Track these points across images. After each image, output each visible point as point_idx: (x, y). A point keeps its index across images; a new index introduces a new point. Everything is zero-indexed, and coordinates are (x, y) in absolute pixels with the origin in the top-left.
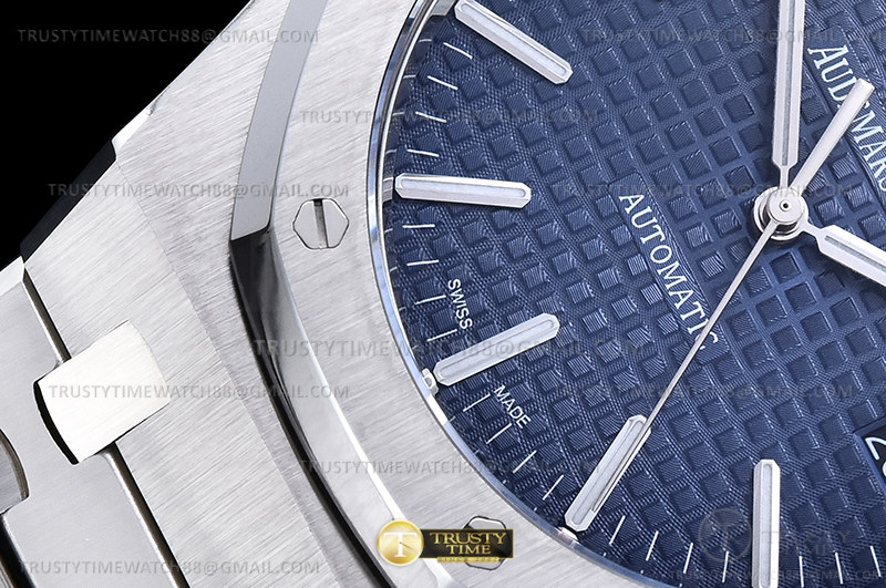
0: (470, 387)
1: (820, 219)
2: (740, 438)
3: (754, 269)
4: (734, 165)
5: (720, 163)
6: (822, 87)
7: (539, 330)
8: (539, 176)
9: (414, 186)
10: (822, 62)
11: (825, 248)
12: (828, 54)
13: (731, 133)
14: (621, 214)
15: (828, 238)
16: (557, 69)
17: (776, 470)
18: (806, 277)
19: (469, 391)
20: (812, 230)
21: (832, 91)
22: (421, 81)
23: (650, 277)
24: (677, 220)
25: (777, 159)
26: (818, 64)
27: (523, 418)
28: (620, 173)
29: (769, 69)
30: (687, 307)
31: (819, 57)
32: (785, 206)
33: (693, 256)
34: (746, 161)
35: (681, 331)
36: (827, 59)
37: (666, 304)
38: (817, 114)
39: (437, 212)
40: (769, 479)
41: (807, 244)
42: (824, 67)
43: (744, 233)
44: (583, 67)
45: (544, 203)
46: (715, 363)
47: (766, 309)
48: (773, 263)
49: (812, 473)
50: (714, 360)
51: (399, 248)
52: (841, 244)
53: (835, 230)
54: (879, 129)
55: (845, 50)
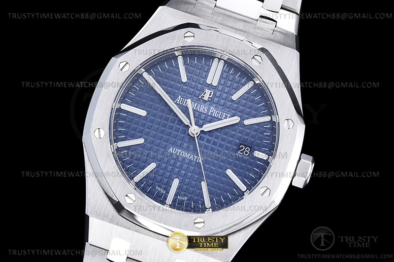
0: (174, 201)
1: (201, 126)
2: (220, 171)
3: (198, 142)
4: (180, 130)
5: (172, 129)
6: (182, 105)
7: (176, 183)
8: (154, 159)
9: (137, 179)
11: (206, 130)
12: (178, 99)
13: (176, 126)
14: (170, 153)
15: (205, 128)
16: (141, 141)
17: (230, 170)
18: (207, 137)
19: (174, 202)
20: (201, 129)
21: (184, 105)
22: (123, 162)
23: (184, 159)
24: (180, 147)
25: (186, 124)
26: (178, 103)
27: (186, 198)
28: (165, 148)
29: (172, 110)
30: (194, 158)
31: (177, 101)
32: (194, 130)
33: (187, 149)
34: (181, 128)
35: (196, 163)
36: (178, 101)
37: (190, 160)
38: (185, 111)
39: (144, 179)
40: (229, 172)
41: (202, 132)
43: (191, 139)
44: (144, 136)
45: (158, 163)
46: (206, 163)
47: (206, 147)
49: (236, 166)
50: (205, 162)
51: (144, 190)
52: (207, 127)
53: (204, 126)
54: (196, 104)
55: (180, 97)
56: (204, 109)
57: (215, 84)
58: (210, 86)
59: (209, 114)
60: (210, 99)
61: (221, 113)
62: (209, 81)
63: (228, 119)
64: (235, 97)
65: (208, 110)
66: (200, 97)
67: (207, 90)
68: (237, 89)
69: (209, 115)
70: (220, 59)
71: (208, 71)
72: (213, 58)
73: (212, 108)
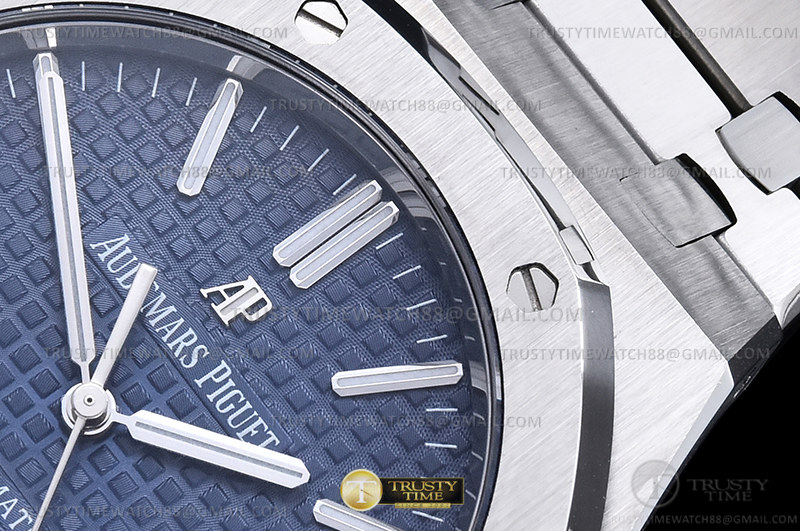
1: (129, 405)
4: (37, 370)
5: (23, 371)
6: (109, 279)
10: (106, 254)
11: (138, 434)
12: (110, 245)
13: (28, 340)
15: (138, 424)
18: (126, 465)
20: (122, 419)
21: (120, 280)
25: (75, 357)
26: (103, 257)
29: (55, 271)
30: (14, 516)
31: (102, 250)
32: (89, 400)
33: (11, 466)
34: (48, 365)
36: (110, 251)
38: (109, 306)
41: (119, 433)
42: (108, 258)
43: (58, 433)
47: (91, 504)
48: (91, 458)
52: (152, 427)
53: (143, 415)
54: (172, 309)
55: (126, 239)
56: (188, 351)
57: (301, 278)
58: (275, 275)
59: (199, 382)
60: (239, 327)
61: (249, 412)
62: (282, 253)
63: (259, 451)
64: (347, 382)
65: (205, 365)
66: (205, 292)
67: (250, 283)
68: (378, 356)
69: (193, 387)
70: (387, 194)
71: (308, 212)
72: (366, 173)
73: (224, 364)
